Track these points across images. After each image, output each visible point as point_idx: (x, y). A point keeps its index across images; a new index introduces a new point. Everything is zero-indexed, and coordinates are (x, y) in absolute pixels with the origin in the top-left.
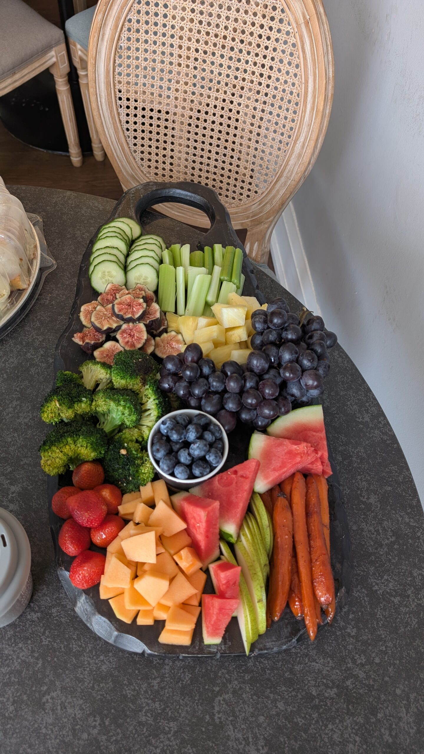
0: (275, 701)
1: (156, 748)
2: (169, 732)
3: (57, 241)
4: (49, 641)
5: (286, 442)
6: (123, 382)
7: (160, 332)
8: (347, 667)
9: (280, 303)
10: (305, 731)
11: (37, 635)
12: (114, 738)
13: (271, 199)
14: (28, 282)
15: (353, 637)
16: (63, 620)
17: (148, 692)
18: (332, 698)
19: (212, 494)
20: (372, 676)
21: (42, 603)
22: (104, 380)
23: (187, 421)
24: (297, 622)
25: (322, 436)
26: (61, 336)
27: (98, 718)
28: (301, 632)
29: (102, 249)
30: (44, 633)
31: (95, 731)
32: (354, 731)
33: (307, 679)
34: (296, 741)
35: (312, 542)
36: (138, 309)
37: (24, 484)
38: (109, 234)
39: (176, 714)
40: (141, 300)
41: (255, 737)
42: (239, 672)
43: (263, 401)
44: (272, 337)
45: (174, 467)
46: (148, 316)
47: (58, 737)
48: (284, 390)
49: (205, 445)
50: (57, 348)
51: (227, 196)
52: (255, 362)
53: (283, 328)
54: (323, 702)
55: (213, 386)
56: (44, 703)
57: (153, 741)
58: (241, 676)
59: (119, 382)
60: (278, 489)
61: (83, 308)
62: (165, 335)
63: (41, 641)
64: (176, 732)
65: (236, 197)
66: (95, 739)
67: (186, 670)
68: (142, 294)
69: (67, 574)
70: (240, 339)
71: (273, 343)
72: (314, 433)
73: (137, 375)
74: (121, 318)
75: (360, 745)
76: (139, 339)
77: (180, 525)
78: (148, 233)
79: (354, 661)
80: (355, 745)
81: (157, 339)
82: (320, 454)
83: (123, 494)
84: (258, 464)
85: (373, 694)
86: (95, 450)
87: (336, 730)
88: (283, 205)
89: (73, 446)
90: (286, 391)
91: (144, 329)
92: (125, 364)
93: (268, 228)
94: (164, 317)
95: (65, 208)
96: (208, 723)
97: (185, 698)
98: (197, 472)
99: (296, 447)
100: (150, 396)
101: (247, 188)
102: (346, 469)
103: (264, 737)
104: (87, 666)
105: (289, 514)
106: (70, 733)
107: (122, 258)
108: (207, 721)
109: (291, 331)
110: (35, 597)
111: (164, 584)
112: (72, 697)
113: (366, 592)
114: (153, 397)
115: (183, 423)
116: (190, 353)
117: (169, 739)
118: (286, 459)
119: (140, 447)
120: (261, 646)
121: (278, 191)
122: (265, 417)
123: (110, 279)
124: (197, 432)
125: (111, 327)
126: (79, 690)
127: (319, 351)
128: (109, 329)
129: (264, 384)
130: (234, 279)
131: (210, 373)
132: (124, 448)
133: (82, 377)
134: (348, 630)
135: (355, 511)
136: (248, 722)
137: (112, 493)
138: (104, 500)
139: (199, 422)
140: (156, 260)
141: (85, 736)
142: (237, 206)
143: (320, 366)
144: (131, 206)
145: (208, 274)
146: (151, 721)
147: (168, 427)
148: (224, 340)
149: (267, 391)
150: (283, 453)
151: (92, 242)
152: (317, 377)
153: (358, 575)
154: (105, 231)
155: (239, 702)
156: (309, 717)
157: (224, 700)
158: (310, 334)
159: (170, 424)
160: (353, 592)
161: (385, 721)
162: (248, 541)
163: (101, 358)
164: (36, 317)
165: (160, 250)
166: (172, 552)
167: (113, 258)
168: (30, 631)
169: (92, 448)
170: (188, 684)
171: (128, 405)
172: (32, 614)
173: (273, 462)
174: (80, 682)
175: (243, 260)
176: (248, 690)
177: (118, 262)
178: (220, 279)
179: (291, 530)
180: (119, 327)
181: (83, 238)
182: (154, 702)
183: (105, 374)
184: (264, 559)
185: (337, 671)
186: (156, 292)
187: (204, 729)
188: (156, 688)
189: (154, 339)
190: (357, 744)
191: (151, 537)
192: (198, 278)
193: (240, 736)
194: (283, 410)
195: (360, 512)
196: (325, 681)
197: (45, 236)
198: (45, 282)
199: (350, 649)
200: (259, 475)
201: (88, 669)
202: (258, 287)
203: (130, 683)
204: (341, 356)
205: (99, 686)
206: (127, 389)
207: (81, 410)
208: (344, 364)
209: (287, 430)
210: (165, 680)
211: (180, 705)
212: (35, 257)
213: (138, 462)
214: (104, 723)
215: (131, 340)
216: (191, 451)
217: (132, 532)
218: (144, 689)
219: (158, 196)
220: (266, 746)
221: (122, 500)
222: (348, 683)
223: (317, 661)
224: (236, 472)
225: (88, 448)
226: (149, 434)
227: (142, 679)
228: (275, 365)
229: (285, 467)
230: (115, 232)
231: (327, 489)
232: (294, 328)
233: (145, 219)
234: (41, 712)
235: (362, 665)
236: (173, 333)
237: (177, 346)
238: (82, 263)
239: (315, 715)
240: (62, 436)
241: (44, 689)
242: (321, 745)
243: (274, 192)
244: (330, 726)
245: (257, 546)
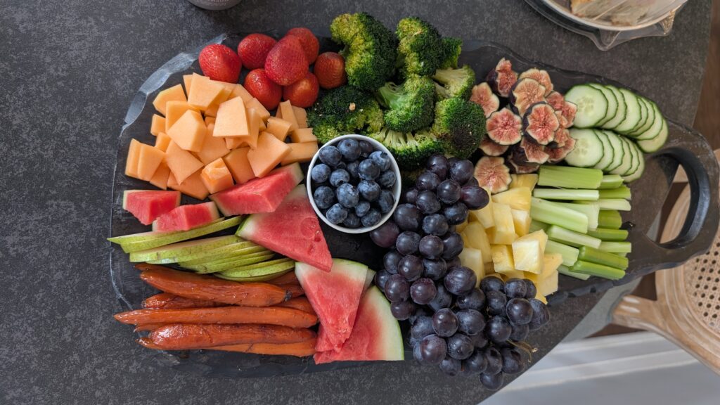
0: (64, 269)
1: (28, 134)
2: (43, 150)
3: (636, 53)
4: (152, 26)
5: (354, 308)
6: (443, 112)
7: (510, 163)
8: (93, 357)
9: (542, 316)
10: (29, 301)
11: (160, 13)
12: (43, 90)
13: (696, 331)
14: (580, 14)
15: (127, 368)
16: (174, 41)
17: (87, 129)
18: (60, 335)
19: (295, 210)
20: (80, 386)
21: (195, 20)
22: (447, 91)
23: (385, 184)
24: (140, 301)
25: (361, 356)
26: (509, 49)
27: (65, 74)
28: (129, 305)
29: (624, 100)
30: (161, 21)
31: (52, 71)
32: (22, 356)
33: (85, 309)
34: (19, 289)
35: (228, 328)
36: (539, 134)
37: (331, 5)
38: (644, 110)
39: (61, 158)
40: (551, 139)
41: (28, 243)
42: (100, 232)
43: (407, 283)
44: (496, 303)
45: (326, 163)
46: (531, 148)
47: (50, 32)
48: (425, 313)
49: (350, 202)
50: (494, 43)
51: (700, 278)
52: (460, 276)
53: (507, 319)
54: (58, 324)
55: (430, 219)
56: (87, 18)
57: (34, 132)
58: (95, 233)
59: (443, 107)
60: (299, 292)
61: (544, 73)
62: (507, 170)
63: (152, 18)
64: (42, 156)
65: (699, 289)
66: (45, 71)
67: (107, 172)
68: (561, 143)
69: (219, 43)
70: (496, 263)
71: (487, 303)
72: (366, 346)
73: (451, 129)
74: (528, 112)
75: (6, 362)
76: (500, 135)
77: (259, 169)
78: (647, 163)
79: (99, 366)
80: (7, 355)
81: (502, 161)
82: (338, 350)
83: (306, 109)
84: (327, 269)
85: (61, 384)
86: (356, 73)
87: (25, 336)
88: (690, 347)
89: (362, 47)
90: (421, 316)
91: (514, 142)
92: (465, 114)
93: (658, 326)
94: (531, 171)
95: (681, 65)
96: (47, 193)
97: (77, 169)
98: (320, 191)
99: (347, 319)
100: (423, 142)
101: (712, 304)
102: (329, 384)
103: (26, 253)
104: (122, 66)
105: (263, 303)
106: (53, 44)
107: (611, 125)
108: (50, 191)
109: (501, 327)
110: (201, 13)
111: (187, 144)
112: (90, 47)
113: (178, 390)
114: (420, 146)
115: (383, 179)
116: (475, 192)
117: (35, 148)
118: (332, 305)
119: (359, 129)
120: (117, 256)
121: (707, 342)
122: (387, 283)
123: (583, 109)
124: (368, 194)
125: (517, 101)
126: (97, 55)
127: (473, 363)
128: (514, 99)
129: (428, 284)
130: (581, 265)
131: (447, 216)
132: (357, 108)
133: (454, 68)
134: (135, 364)
135: (277, 389)
136: (44, 237)
137: (306, 94)
138: (297, 83)
139: (383, 198)
140: (609, 165)
141: (48, 60)
142: (687, 291)
143: (453, 362)
144: (684, 143)
145: (588, 231)
146: (56, 130)
147: (378, 159)
148: (496, 242)
149: (419, 288)
150: (340, 302)
151: (634, 91)
152: (436, 357)
153: (199, 384)
154: (649, 106)
155: (67, 229)
156: (42, 306)
157: (71, 212)
158: (499, 353)
159: (382, 162)
160: (179, 375)
161: (29, 394)
162: (234, 248)
163: (478, 92)
164: (536, 25)
165: (622, 173)
166: (228, 158)
167: (611, 114)
168: (165, 7)
169: (359, 68)
170: (92, 174)
171: (411, 114)
172: (183, 9)
173: (329, 289)
174: (106, 57)
175: (609, 280)
176: (79, 240)
177: (605, 119)
178: (582, 246)
179: (243, 303)
180: (516, 112)
181: (641, 84)
182: (76, 135)
183: (455, 92)
184: (212, 267)
185: (90, 345)
186: (564, 163)
187: (41, 187)
188: (91, 138)
189: (501, 156)
190: (8, 358)
191: (243, 131)
192: (584, 217)
193: (31, 226)
194: (397, 308)
195: (275, 395)
196: (80, 329)
197: (642, 38)
198: (581, 36)
199: (114, 363)
200: (314, 269)
201: (118, 66)
202: (572, 296)
203: (98, 110)
204: (476, 395)
205: (100, 77)
206: (434, 118)
207: (409, 61)
208: (467, 397)
209: (372, 312)
210: (99, 149)
211: (70, 163)
212: (613, 24)
213: (340, 125)
214: (59, 81)
215: (499, 125)
216: (344, 185)
217: (252, 111)
218: (91, 125)
219: (699, 178)
220: (17, 255)
221: (299, 107)
222: (76, 356)
223: (104, 323)
224: (318, 240)
225: (358, 65)
226: (373, 139)
227: (102, 123)
228: (458, 304)
229: (322, 303)
230: (647, 118)
231: (297, 355)
232: (505, 333)
233: (667, 162)
234: (78, 14)
235: (94, 375)
236: (508, 180)
237: (491, 183)
238: (605, 79)
239: (44, 314)
240: (376, 36)
241: (101, 19)
242: (11, 317)
243: (707, 337)
244: (30, 329)
245: (227, 260)
